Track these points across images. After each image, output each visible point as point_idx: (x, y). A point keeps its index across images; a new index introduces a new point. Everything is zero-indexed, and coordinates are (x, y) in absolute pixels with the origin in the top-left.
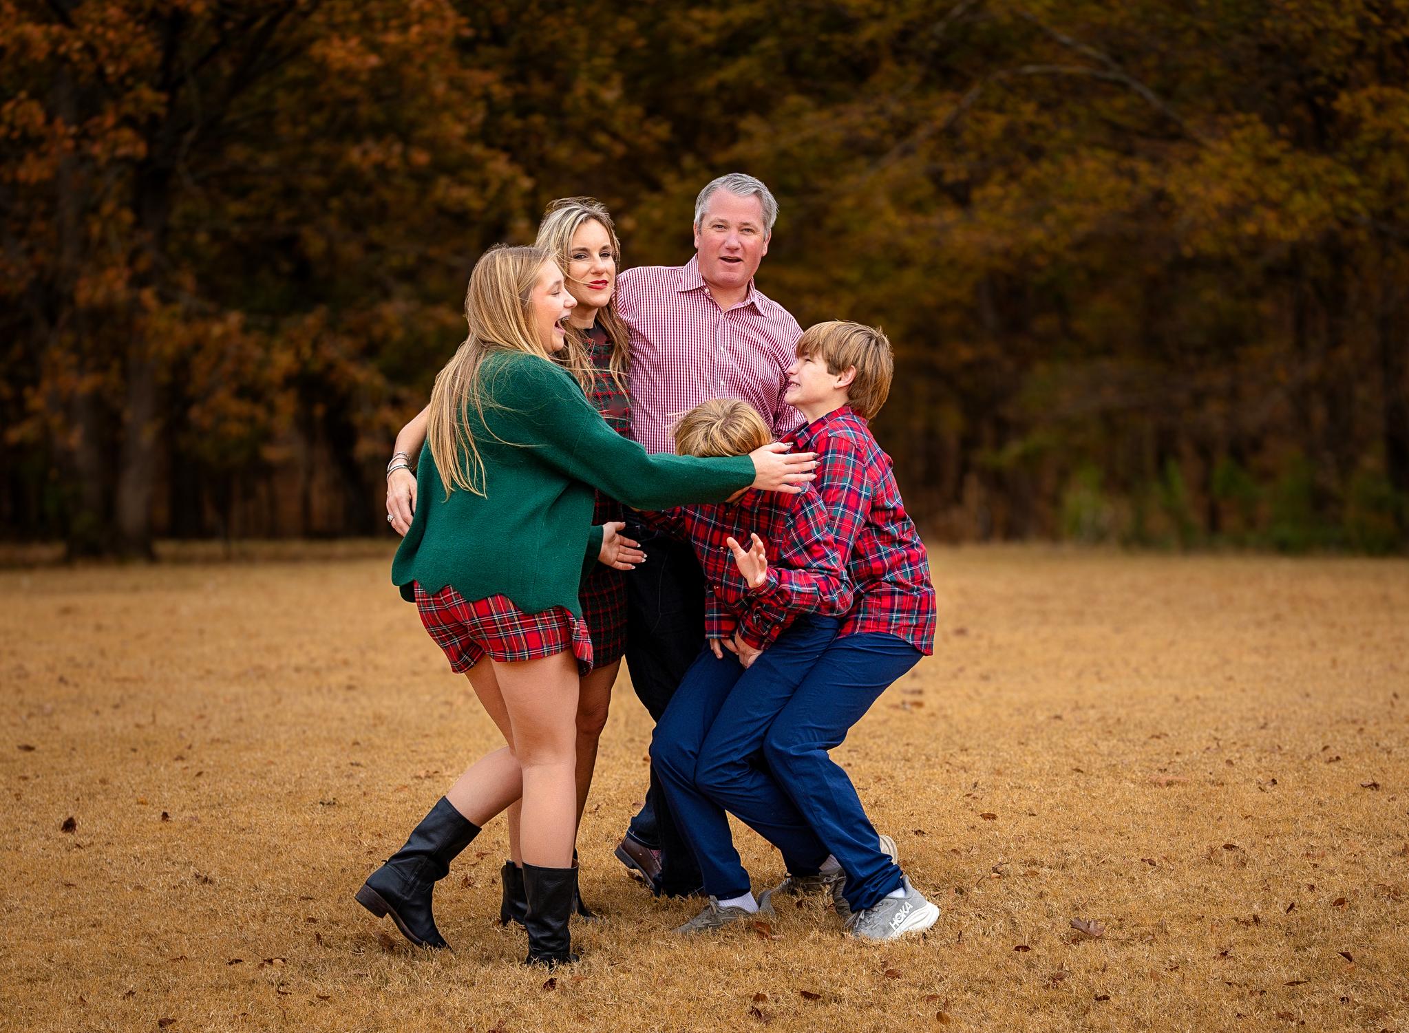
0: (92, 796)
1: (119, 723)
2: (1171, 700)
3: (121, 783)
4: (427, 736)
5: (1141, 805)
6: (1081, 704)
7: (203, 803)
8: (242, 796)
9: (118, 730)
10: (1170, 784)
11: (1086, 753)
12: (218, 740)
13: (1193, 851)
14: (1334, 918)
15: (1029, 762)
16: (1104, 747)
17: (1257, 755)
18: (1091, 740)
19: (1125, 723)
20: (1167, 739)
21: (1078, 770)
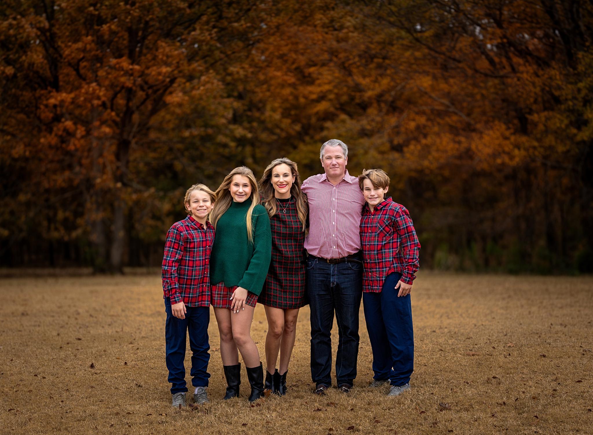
0: (101, 356)
1: (110, 331)
2: (473, 325)
3: (111, 352)
4: (216, 336)
5: (464, 362)
6: (442, 326)
7: (139, 359)
8: (152, 357)
9: (110, 333)
10: (473, 355)
11: (444, 344)
12: (144, 337)
13: (482, 379)
14: (532, 403)
15: (424, 347)
16: (450, 342)
17: (504, 345)
18: (445, 339)
19: (457, 334)
20: (472, 339)
21: (441, 350)
